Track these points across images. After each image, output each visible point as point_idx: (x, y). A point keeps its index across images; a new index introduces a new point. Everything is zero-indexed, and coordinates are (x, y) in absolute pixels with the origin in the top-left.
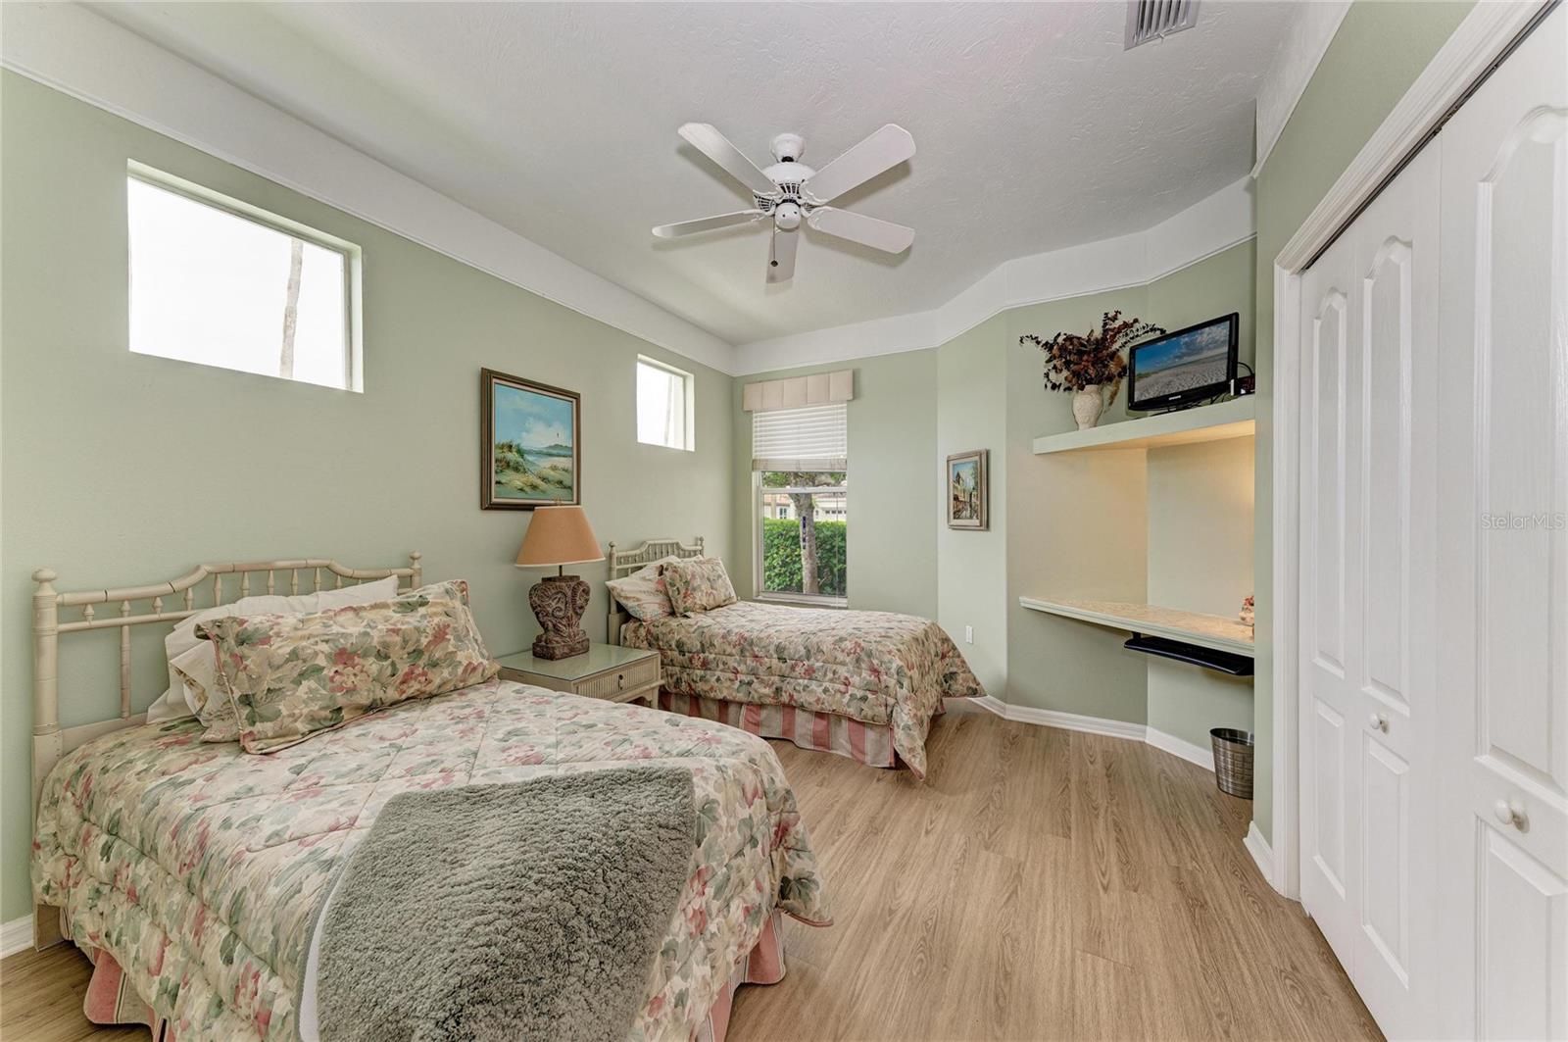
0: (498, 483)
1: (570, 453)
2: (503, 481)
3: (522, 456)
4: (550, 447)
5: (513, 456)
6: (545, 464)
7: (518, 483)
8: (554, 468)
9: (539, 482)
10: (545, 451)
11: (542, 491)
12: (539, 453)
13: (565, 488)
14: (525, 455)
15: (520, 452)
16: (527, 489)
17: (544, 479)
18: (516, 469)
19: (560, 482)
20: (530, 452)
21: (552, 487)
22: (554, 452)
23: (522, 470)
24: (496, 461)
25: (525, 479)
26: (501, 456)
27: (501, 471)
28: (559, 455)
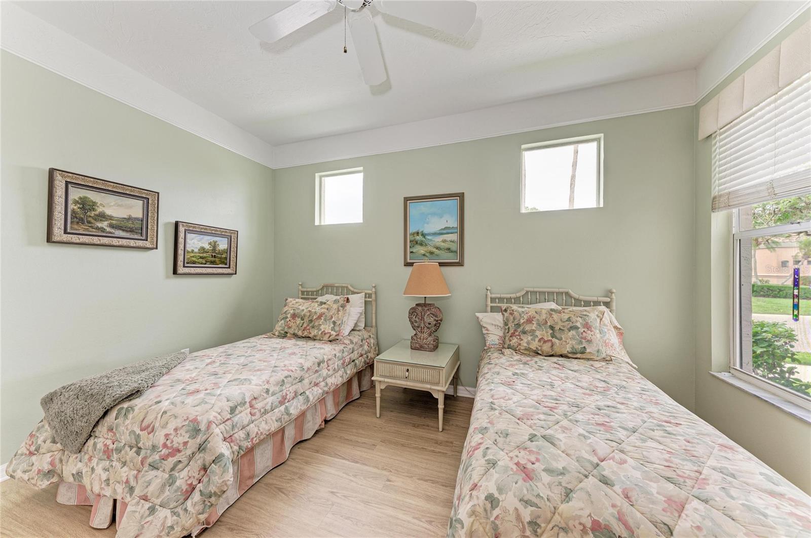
0: (411, 252)
1: (456, 231)
2: (414, 251)
3: (424, 237)
4: (442, 229)
5: (419, 238)
6: (438, 240)
7: (422, 252)
8: (444, 241)
9: (434, 250)
10: (438, 232)
11: (437, 255)
12: (435, 234)
13: (452, 252)
14: (426, 237)
15: (424, 235)
16: (427, 254)
17: (437, 248)
18: (421, 244)
19: (449, 249)
20: (429, 234)
21: (443, 252)
22: (445, 232)
23: (424, 245)
24: (410, 241)
25: (426, 249)
26: (413, 239)
27: (413, 246)
28: (448, 233)
